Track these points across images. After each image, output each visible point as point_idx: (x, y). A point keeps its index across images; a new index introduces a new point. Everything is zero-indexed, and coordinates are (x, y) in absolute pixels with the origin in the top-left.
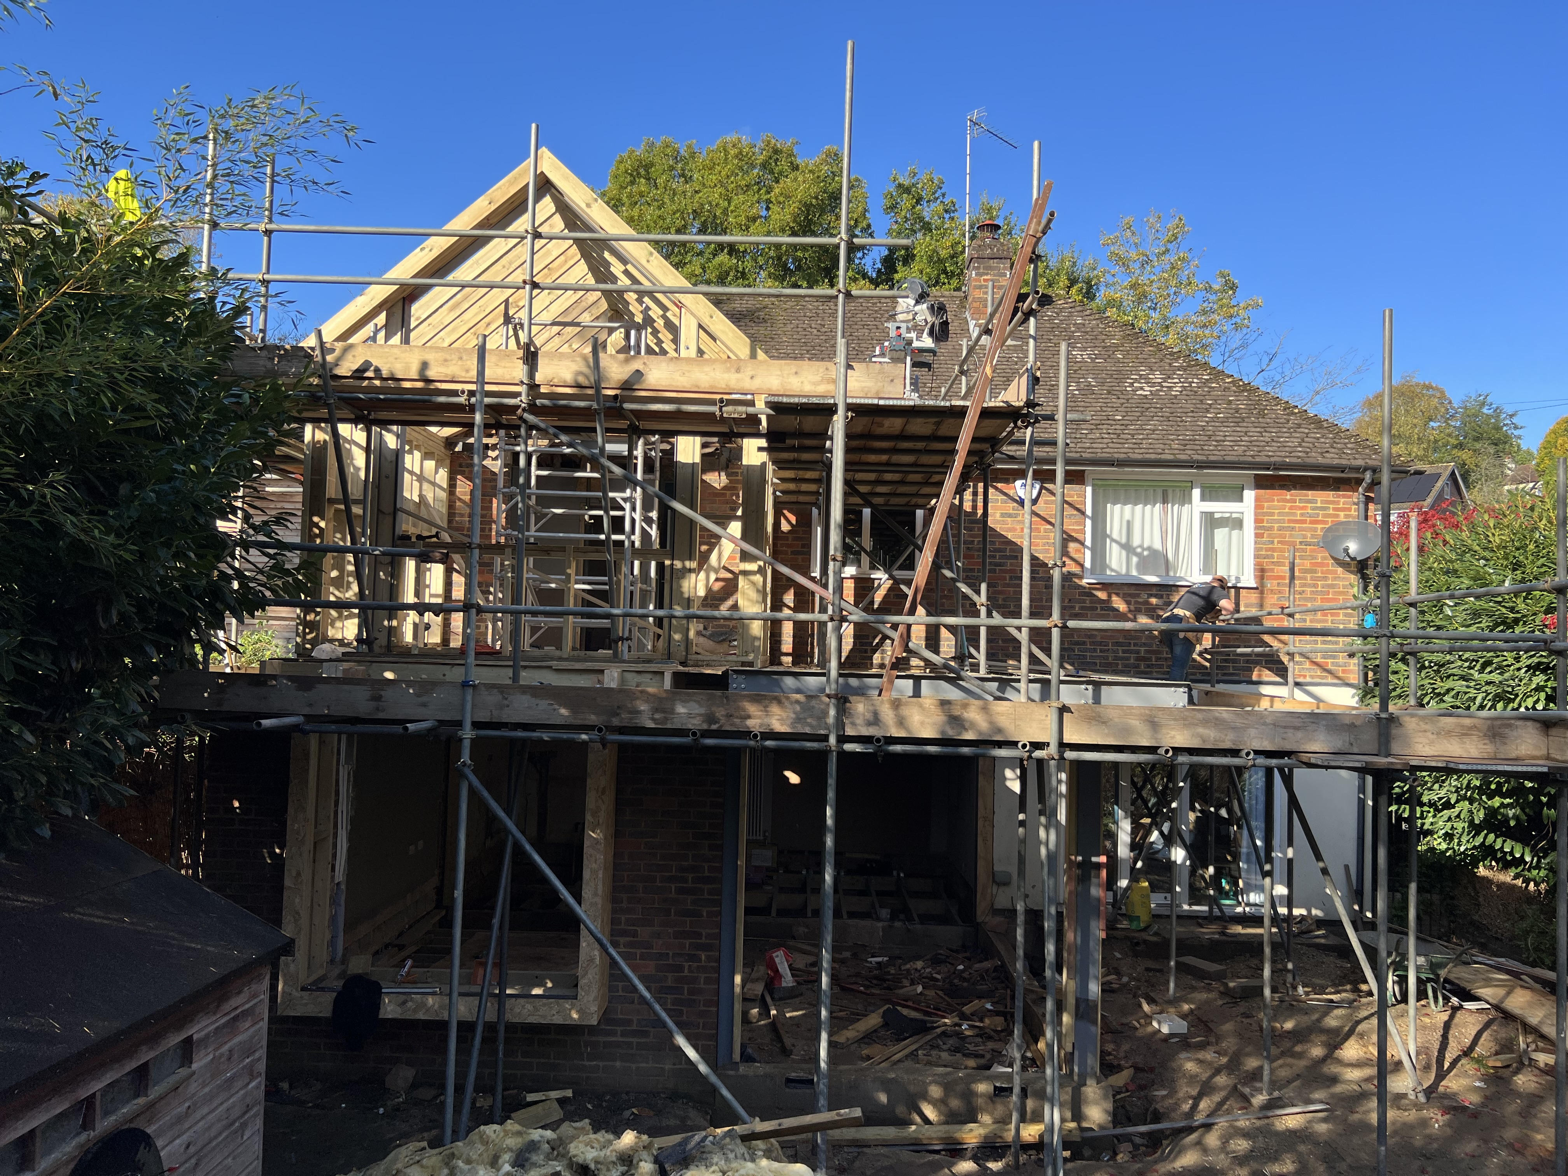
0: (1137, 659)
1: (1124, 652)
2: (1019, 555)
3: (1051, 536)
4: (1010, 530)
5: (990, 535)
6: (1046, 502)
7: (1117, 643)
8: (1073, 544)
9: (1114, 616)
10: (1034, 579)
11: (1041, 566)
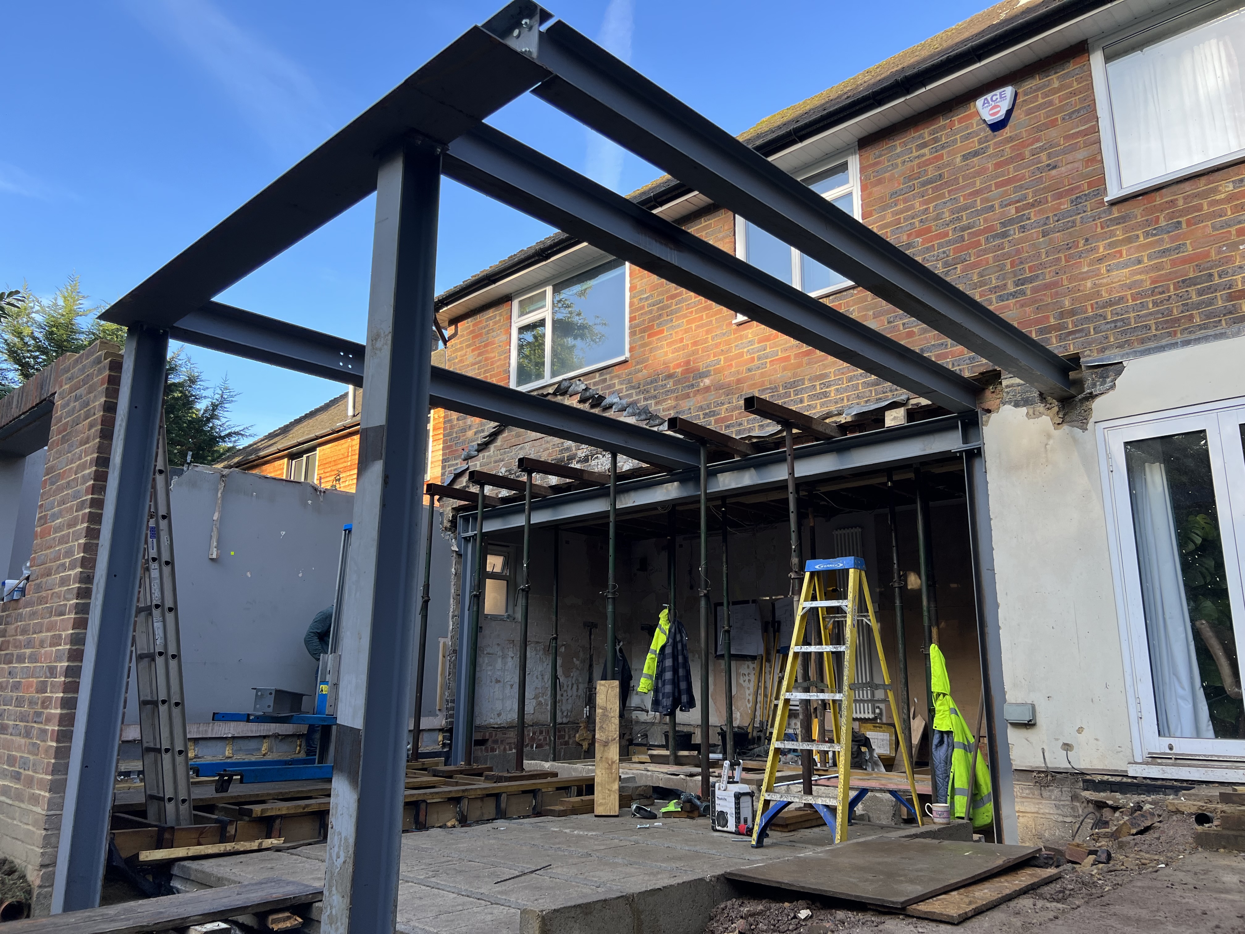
2: (996, 203)
3: (1043, 156)
4: (978, 173)
5: (949, 192)
6: (1029, 112)
7: (1188, 282)
8: (1081, 154)
9: (1172, 240)
10: (1023, 229)
11: (1032, 205)
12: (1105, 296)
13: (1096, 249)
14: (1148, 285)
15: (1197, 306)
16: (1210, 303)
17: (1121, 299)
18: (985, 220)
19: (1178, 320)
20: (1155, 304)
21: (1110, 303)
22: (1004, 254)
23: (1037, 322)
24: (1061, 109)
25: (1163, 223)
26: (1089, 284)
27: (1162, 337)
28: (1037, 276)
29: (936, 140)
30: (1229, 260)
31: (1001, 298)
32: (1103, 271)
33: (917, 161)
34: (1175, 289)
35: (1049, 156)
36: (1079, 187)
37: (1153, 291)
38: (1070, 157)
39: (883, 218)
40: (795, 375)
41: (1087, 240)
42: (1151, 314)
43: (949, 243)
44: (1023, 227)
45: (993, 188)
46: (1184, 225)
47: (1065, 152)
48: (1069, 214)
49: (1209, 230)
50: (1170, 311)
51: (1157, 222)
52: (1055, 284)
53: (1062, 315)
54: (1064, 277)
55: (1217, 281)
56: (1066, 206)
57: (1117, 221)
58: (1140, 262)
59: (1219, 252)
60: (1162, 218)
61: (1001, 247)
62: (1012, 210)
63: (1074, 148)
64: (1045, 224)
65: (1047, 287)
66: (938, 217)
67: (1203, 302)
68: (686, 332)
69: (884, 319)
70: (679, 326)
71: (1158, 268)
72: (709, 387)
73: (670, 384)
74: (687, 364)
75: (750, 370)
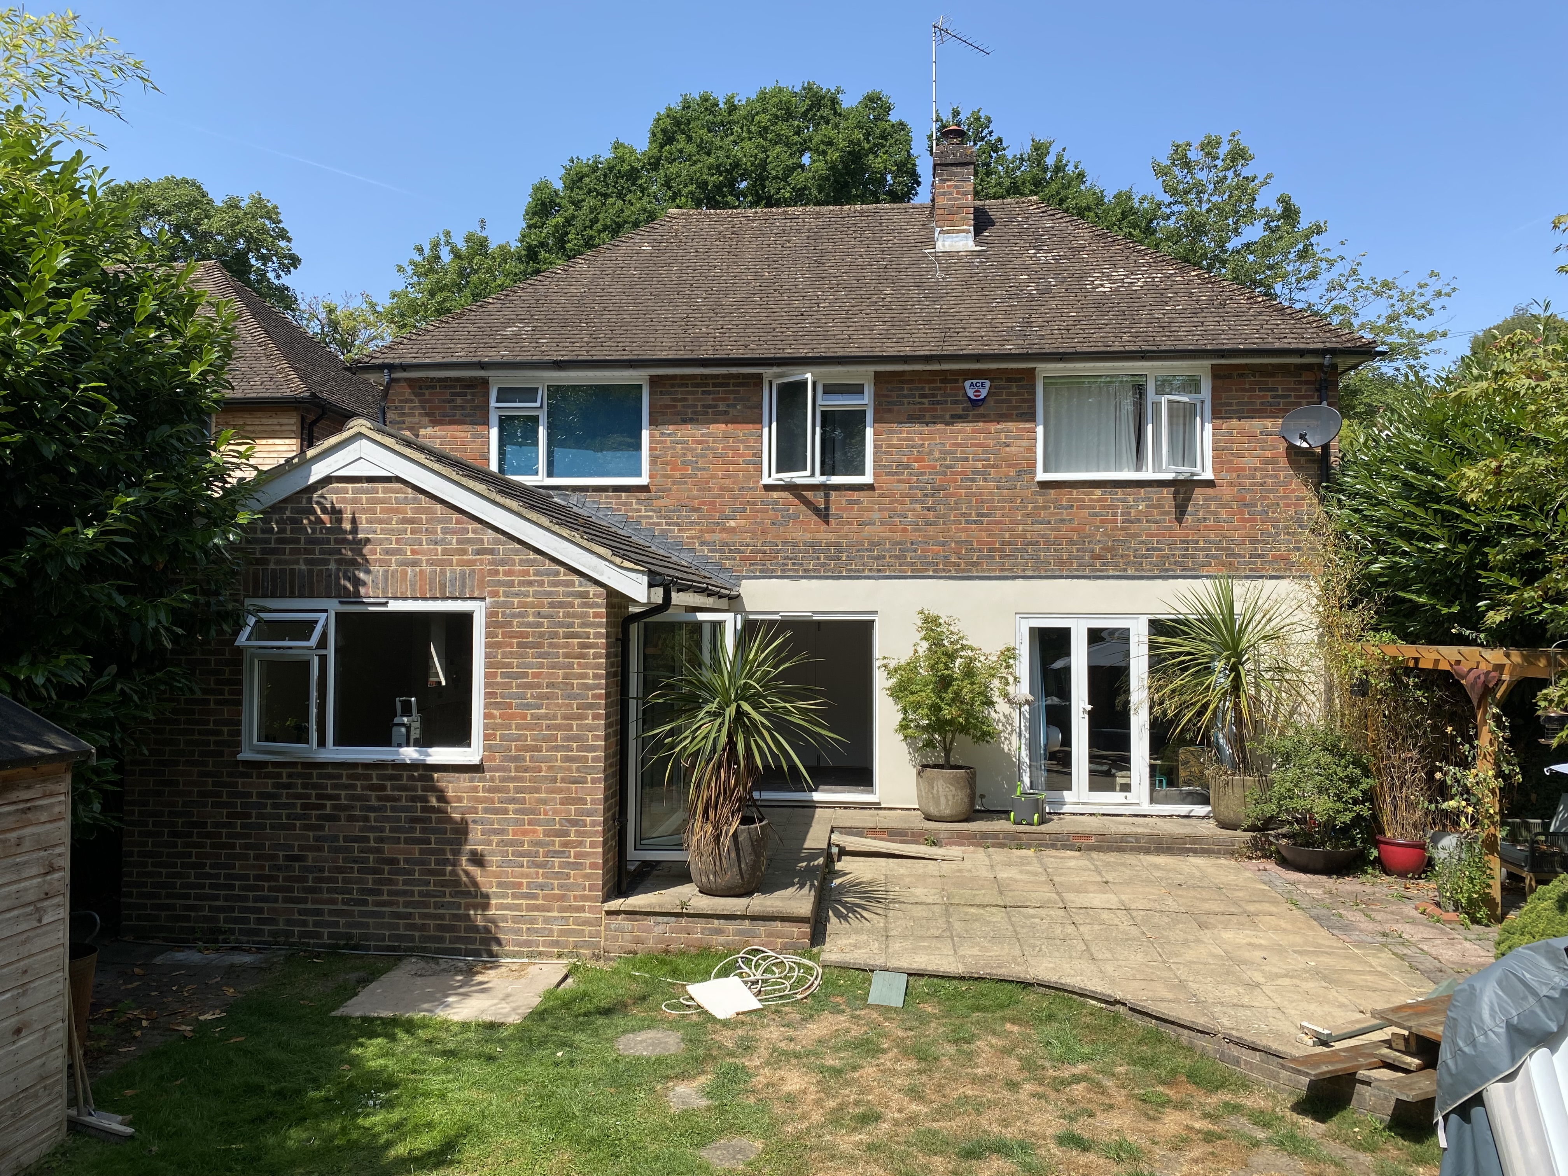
0: (1092, 557)
1: (1078, 550)
6: (997, 402)
7: (1072, 542)
8: (1025, 443)
9: (1068, 515)
10: (985, 480)
11: (993, 466)
12: (1029, 538)
13: (1026, 507)
14: (1052, 538)
15: (1076, 557)
16: (1082, 557)
17: (1037, 543)
18: (963, 466)
19: (1065, 563)
20: (1055, 550)
21: (1030, 543)
22: (973, 493)
23: (988, 543)
24: (1016, 408)
25: (1064, 504)
26: (1020, 528)
27: (1056, 571)
28: (991, 514)
29: (934, 396)
30: (1094, 536)
31: (967, 522)
32: (1030, 522)
33: (918, 406)
34: (1066, 545)
36: (1022, 464)
37: (1054, 543)
38: (1018, 442)
39: (890, 439)
41: (1022, 500)
42: (1052, 555)
43: (936, 473)
44: (985, 478)
46: (1075, 508)
48: (1014, 479)
49: (1087, 515)
50: (1062, 556)
52: (1001, 523)
53: (1003, 543)
54: (1007, 519)
55: (1087, 545)
56: (1012, 473)
57: (1040, 495)
58: (1049, 523)
59: (1090, 530)
60: (1063, 501)
61: (971, 487)
62: (979, 465)
63: (1020, 438)
64: (999, 481)
65: (997, 523)
66: (930, 453)
67: (1079, 556)
68: (713, 476)
69: (886, 514)
70: (704, 469)
71: (1058, 529)
72: (734, 529)
73: (695, 517)
74: (713, 504)
75: (774, 524)
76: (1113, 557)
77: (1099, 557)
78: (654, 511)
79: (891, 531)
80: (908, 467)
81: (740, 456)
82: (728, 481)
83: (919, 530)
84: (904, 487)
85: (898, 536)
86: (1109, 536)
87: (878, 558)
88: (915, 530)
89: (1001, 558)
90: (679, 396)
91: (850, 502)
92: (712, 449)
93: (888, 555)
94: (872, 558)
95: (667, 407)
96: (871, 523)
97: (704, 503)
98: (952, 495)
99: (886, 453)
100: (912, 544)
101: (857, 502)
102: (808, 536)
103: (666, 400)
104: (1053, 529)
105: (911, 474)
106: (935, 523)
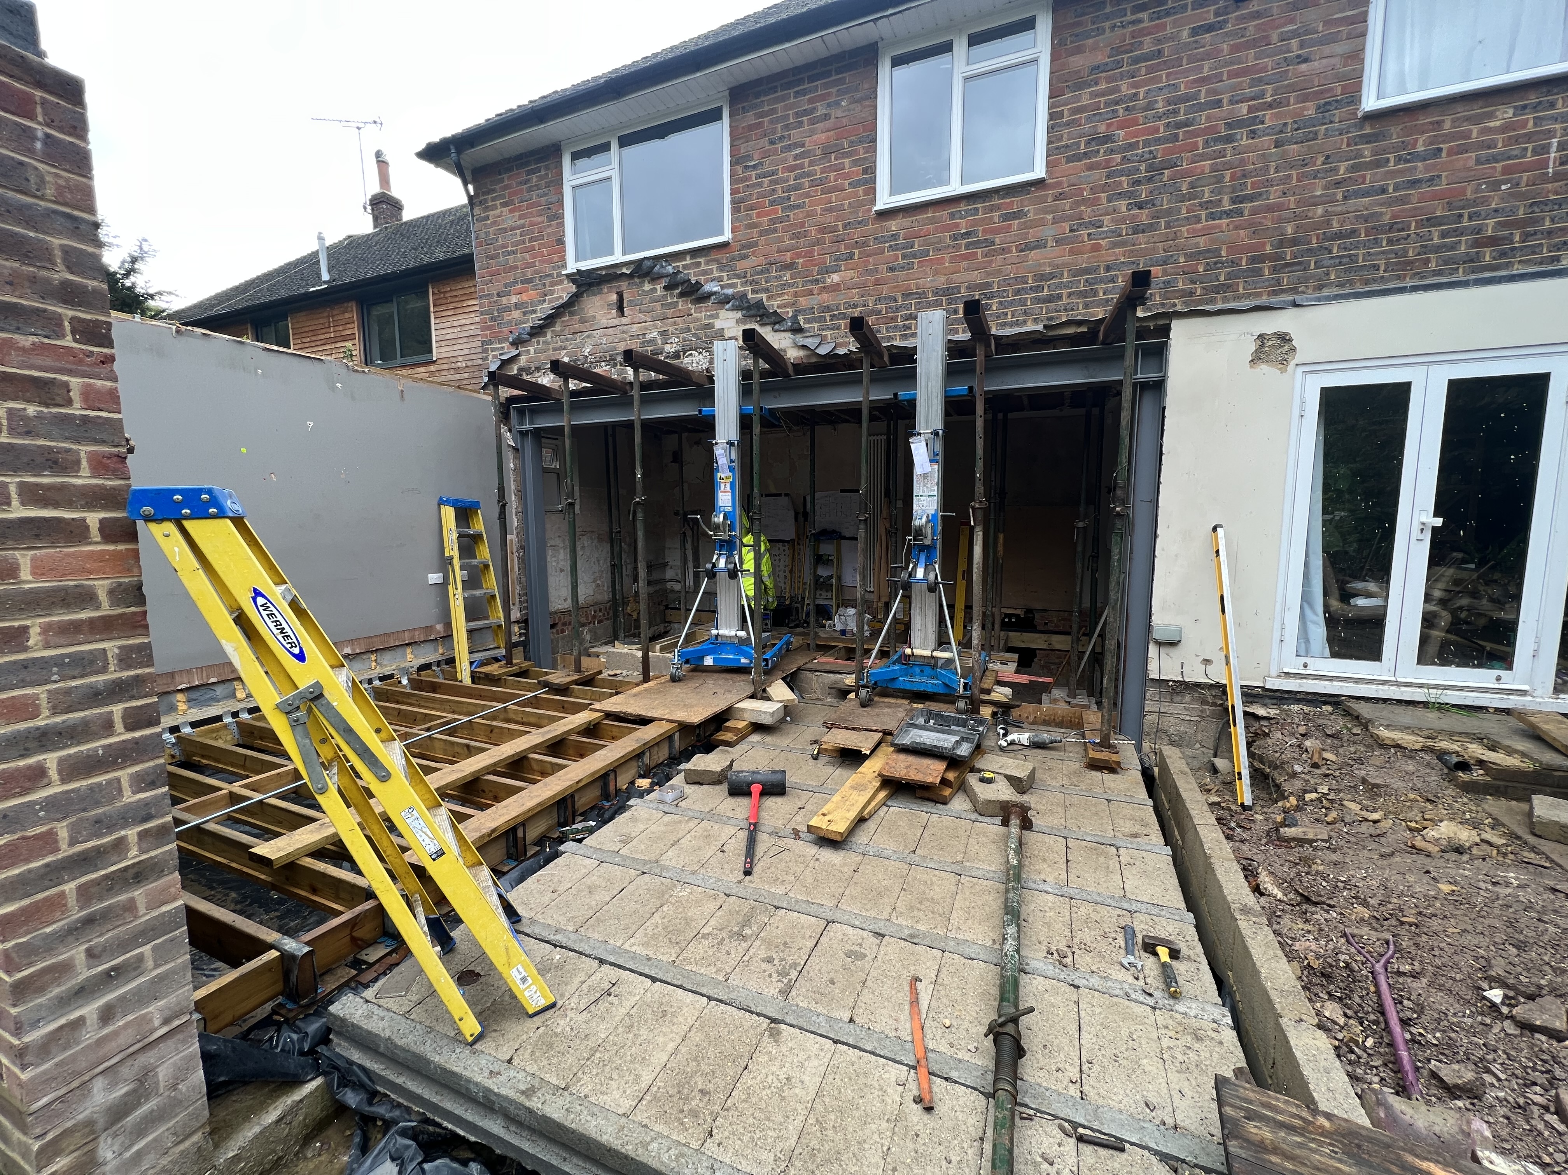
0: (1477, 244)
1: (1443, 235)
2: (1225, 98)
3: (1294, 43)
4: (1208, 56)
5: (1168, 75)
7: (1432, 221)
9: (1427, 170)
10: (1253, 134)
11: (1270, 106)
12: (1336, 226)
13: (1335, 170)
14: (1387, 219)
15: (1437, 249)
16: (1453, 247)
17: (1354, 232)
18: (1208, 118)
19: (1412, 262)
20: (1390, 242)
21: (1339, 236)
22: (1225, 163)
23: (1250, 248)
25: (1420, 148)
26: (1320, 210)
27: (1389, 279)
28: (1260, 194)
30: (1485, 201)
31: (1212, 217)
32: (1340, 196)
33: (1131, 29)
34: (1416, 228)
35: (1302, 46)
36: (1331, 89)
37: (1391, 228)
38: (1327, 50)
39: (1078, 99)
40: (948, 282)
41: (1328, 157)
42: (1383, 252)
43: (1158, 141)
44: (1253, 132)
45: (1225, 78)
46: (1444, 154)
47: (1322, 42)
48: (1312, 122)
49: (1472, 163)
50: (1406, 251)
51: (1414, 146)
52: (1279, 207)
53: (1281, 243)
54: (1292, 199)
55: (1465, 223)
56: (1310, 110)
57: (1367, 139)
58: (1384, 191)
59: (1477, 190)
60: (1421, 142)
61: (1222, 154)
62: (1244, 108)
63: (1333, 39)
64: (1281, 132)
65: (1270, 209)
66: (1149, 107)
67: (1444, 245)
68: (809, 215)
69: (1066, 226)
70: (798, 206)
71: (1403, 200)
72: (838, 285)
73: (787, 276)
74: (810, 254)
75: (892, 269)
76: (1525, 237)
77: (1493, 241)
78: (738, 276)
79: (1072, 252)
80: (1108, 139)
81: (846, 176)
82: (829, 218)
83: (1123, 244)
84: (1098, 176)
85: (1083, 261)
86: (1522, 196)
87: (1050, 299)
88: (1115, 245)
89: (1274, 270)
90: (766, 108)
91: (1007, 217)
92: (809, 174)
93: (1065, 292)
94: (1038, 300)
95: (750, 128)
96: (1040, 244)
97: (799, 255)
98: (1184, 175)
99: (1068, 124)
100: (1108, 268)
101: (1016, 216)
102: (941, 281)
103: (750, 118)
104: (1389, 204)
105: (1112, 151)
106: (1152, 227)
